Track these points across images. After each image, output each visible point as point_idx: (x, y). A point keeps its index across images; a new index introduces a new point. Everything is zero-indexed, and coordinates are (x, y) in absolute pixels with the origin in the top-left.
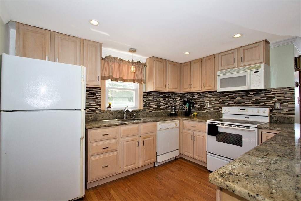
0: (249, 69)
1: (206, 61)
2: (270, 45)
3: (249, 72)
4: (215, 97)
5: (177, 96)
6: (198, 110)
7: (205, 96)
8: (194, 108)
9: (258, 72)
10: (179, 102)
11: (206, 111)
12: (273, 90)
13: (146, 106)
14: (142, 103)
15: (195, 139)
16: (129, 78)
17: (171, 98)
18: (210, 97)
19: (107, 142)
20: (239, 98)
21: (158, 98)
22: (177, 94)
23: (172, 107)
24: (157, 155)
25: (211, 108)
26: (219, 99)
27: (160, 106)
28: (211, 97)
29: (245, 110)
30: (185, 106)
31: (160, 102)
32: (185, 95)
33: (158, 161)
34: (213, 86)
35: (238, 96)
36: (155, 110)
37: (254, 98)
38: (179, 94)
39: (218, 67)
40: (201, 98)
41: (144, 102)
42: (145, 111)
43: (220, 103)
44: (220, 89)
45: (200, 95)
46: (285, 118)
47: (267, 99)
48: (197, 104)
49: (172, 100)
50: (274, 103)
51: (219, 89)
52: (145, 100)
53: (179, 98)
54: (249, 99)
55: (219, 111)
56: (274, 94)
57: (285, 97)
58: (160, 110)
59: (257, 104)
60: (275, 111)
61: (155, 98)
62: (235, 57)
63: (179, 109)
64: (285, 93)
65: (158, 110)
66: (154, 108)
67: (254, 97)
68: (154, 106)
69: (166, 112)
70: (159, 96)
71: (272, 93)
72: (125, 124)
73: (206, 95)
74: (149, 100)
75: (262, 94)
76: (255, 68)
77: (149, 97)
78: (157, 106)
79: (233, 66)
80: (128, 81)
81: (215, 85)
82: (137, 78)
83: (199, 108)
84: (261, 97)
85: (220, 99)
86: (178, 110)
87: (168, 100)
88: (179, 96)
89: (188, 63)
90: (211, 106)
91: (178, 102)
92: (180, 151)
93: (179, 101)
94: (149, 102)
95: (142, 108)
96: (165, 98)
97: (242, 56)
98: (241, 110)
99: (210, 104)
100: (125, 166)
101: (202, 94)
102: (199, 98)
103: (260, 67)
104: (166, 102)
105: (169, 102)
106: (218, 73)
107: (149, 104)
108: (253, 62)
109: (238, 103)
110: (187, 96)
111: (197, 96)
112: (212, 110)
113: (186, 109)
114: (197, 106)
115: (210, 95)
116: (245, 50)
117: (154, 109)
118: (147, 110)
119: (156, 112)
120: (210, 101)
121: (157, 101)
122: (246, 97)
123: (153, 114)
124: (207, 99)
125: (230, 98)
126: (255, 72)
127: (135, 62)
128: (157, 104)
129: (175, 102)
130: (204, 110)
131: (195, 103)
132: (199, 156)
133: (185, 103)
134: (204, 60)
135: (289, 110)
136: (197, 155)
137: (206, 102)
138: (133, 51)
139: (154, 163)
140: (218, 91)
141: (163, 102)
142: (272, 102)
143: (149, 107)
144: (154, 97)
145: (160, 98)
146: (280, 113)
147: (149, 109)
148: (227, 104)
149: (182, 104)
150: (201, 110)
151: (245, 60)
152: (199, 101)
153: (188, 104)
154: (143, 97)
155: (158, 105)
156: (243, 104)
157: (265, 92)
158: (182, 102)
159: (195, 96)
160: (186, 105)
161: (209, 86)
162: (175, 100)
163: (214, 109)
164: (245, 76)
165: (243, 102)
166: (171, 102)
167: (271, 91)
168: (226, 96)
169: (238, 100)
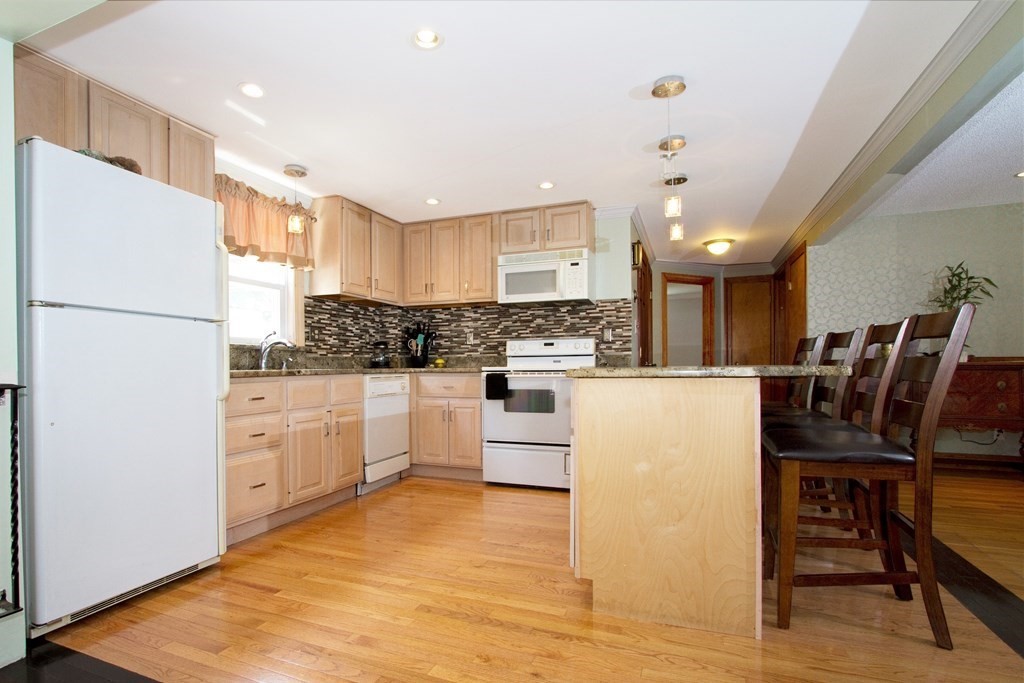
0: (563, 257)
1: (470, 228)
2: (596, 213)
3: (562, 264)
4: (488, 319)
5: (390, 315)
6: (446, 353)
7: (463, 316)
8: (435, 349)
9: (577, 264)
10: (396, 331)
11: (465, 355)
12: (600, 305)
13: (313, 340)
14: (303, 330)
15: (453, 418)
16: (272, 250)
17: (373, 321)
18: (476, 320)
19: (258, 419)
20: (539, 321)
21: (340, 316)
22: (389, 309)
23: (377, 344)
24: (365, 465)
25: (479, 345)
26: (498, 324)
27: (347, 342)
28: (480, 320)
29: (552, 344)
30: (414, 343)
31: (346, 330)
32: (408, 313)
33: (369, 480)
34: (489, 289)
35: (539, 316)
36: (335, 352)
37: (569, 320)
38: (394, 307)
39: (500, 246)
40: (455, 321)
41: (307, 325)
42: (310, 352)
43: (499, 333)
44: (505, 296)
45: (451, 314)
46: (618, 357)
47: (590, 322)
48: (441, 337)
49: (373, 327)
50: (602, 330)
51: (503, 298)
52: (309, 321)
53: (397, 321)
54: (559, 322)
55: (499, 353)
56: (602, 311)
57: (618, 318)
58: (347, 352)
59: (573, 331)
60: (603, 346)
61: (334, 315)
62: (536, 227)
63: (395, 351)
64: (618, 310)
65: (341, 352)
66: (332, 346)
67: (568, 318)
68: (332, 341)
69: (361, 358)
70: (344, 311)
71: (598, 309)
72: (299, 372)
73: (467, 314)
74: (319, 322)
75: (582, 311)
76: (572, 255)
77: (320, 313)
78: (340, 340)
79: (531, 247)
80: (271, 257)
81: (494, 288)
82: (294, 253)
83: (449, 348)
84: (581, 319)
85: (500, 322)
86: (391, 355)
87: (365, 325)
88: (395, 316)
89: (424, 227)
90: (478, 342)
91: (391, 331)
92: (411, 457)
93: (394, 328)
94: (319, 327)
95: (301, 343)
96: (358, 319)
97: (549, 227)
98: (546, 344)
99: (476, 335)
100: (299, 486)
101: (455, 311)
102: (448, 320)
103: (580, 255)
104: (362, 331)
105: (368, 332)
106: (501, 260)
107: (321, 333)
108: (568, 244)
109: (539, 332)
110: (415, 316)
111: (443, 316)
112: (480, 350)
113: (417, 351)
114: (442, 342)
115: (475, 312)
116: (556, 215)
117: (330, 349)
118: (314, 349)
119: (337, 358)
120: (476, 328)
121: (338, 326)
122: (552, 318)
123: (330, 361)
124: (470, 324)
125: (522, 321)
126: (572, 264)
127: (290, 206)
128: (338, 335)
129: (382, 332)
130: (462, 353)
131: (437, 333)
132: (463, 457)
133: (411, 334)
134: (467, 223)
135: (625, 343)
136: (459, 457)
137: (466, 330)
138: (299, 172)
139: (356, 485)
140: (499, 302)
141: (354, 330)
142: (598, 327)
143: (318, 340)
144: (332, 315)
145: (346, 317)
146: (610, 348)
147: (319, 348)
148: (514, 334)
149: (402, 338)
150: (452, 353)
151: (555, 237)
152: (446, 329)
153: (421, 337)
154: (307, 312)
155: (341, 337)
156: (547, 333)
157: (586, 307)
158: (403, 332)
159: (438, 316)
160: (415, 338)
161: (479, 290)
162: (384, 326)
163: (485, 349)
164: (554, 271)
165: (547, 330)
166: (371, 331)
167: (597, 306)
168: (514, 317)
169: (539, 326)
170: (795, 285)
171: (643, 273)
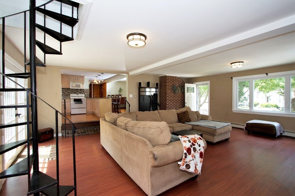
0: (81, 83)
9: (83, 84)
12: (84, 89)
20: (75, 91)
29: (78, 95)
54: (78, 92)
57: (87, 91)
59: (80, 93)
62: (76, 78)
79: (76, 81)
84: (82, 91)
106: (71, 82)
135: (88, 95)
140: (70, 88)
142: (84, 93)
148: (71, 93)
161: (66, 86)
164: (80, 85)
169: (75, 92)
170: (104, 87)
171: (90, 85)
